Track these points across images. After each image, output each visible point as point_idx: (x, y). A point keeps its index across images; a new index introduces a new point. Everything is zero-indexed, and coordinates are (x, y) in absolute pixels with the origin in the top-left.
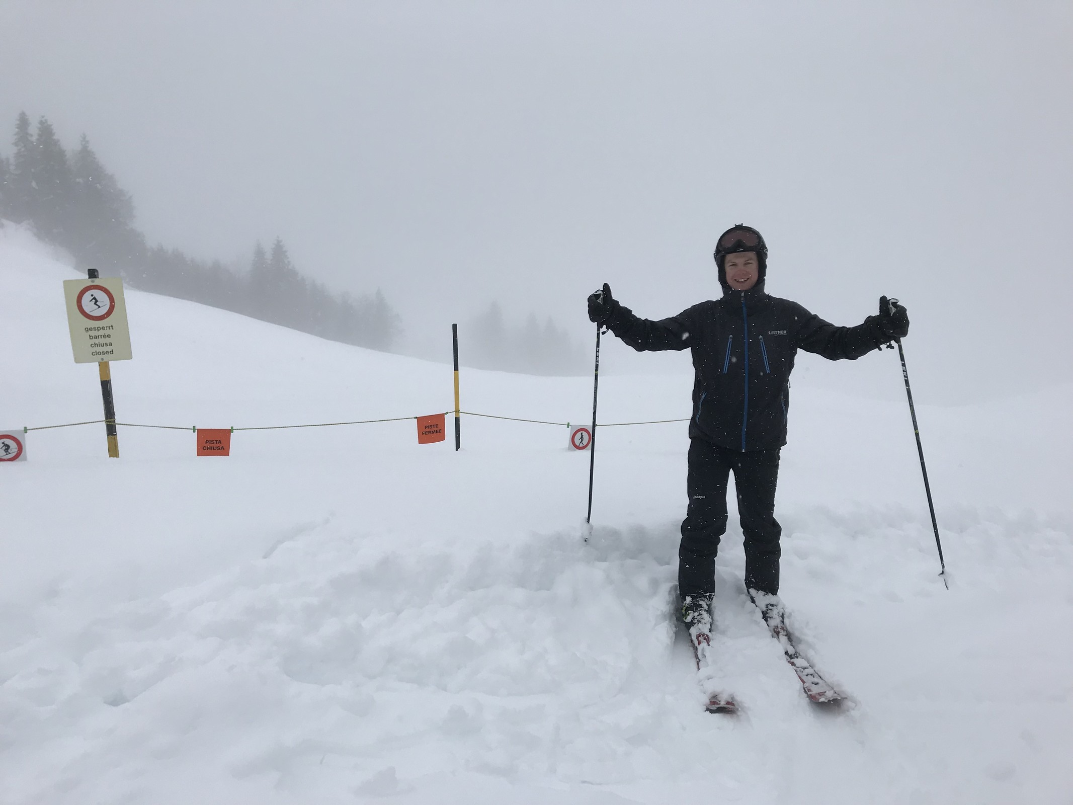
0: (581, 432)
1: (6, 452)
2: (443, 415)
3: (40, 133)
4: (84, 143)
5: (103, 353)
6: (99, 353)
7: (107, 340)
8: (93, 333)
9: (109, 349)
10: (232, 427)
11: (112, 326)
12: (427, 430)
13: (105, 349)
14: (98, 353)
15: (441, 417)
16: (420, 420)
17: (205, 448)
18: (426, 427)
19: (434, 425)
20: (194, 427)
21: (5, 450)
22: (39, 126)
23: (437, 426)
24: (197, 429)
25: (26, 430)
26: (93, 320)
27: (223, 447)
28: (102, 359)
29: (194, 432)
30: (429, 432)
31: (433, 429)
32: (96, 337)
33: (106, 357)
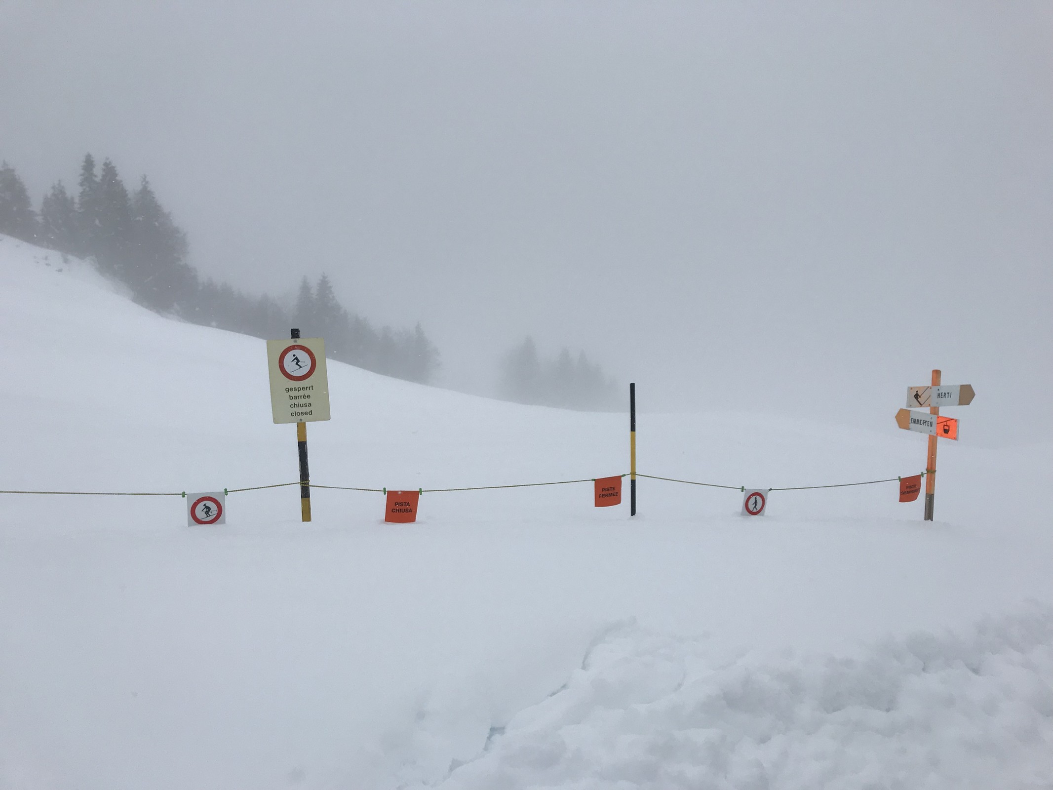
0: (755, 496)
1: (206, 514)
2: (620, 477)
3: (104, 173)
4: (144, 183)
5: (302, 414)
6: (298, 414)
7: (307, 401)
8: (293, 394)
9: (308, 409)
10: (420, 489)
11: (312, 387)
12: (605, 492)
13: (304, 409)
14: (296, 414)
15: (617, 480)
16: (597, 482)
17: (394, 510)
18: (603, 490)
19: (611, 488)
20: (385, 489)
21: (206, 513)
22: (103, 167)
23: (614, 489)
24: (388, 491)
25: (226, 492)
26: (294, 380)
27: (411, 509)
28: (301, 420)
29: (385, 494)
30: (607, 495)
31: (610, 492)
32: (296, 398)
33: (303, 417)
